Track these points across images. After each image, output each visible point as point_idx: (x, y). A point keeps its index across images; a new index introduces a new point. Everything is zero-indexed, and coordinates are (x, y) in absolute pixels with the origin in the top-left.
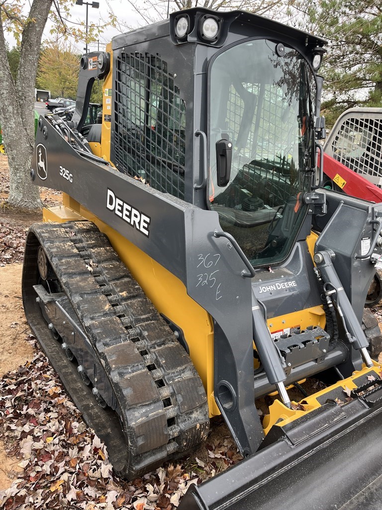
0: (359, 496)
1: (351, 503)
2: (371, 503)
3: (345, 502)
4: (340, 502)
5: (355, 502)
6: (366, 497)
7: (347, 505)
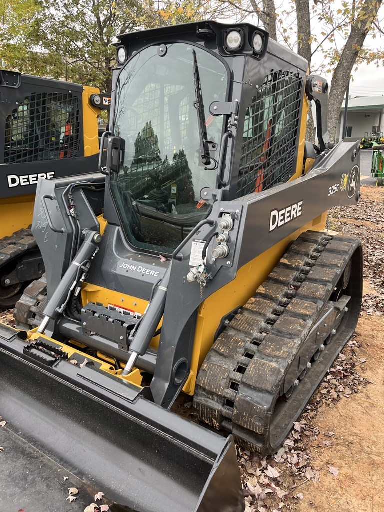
0: (33, 449)
1: (25, 443)
2: (25, 457)
3: (25, 439)
4: (24, 435)
5: (27, 446)
6: (31, 453)
7: (22, 441)
